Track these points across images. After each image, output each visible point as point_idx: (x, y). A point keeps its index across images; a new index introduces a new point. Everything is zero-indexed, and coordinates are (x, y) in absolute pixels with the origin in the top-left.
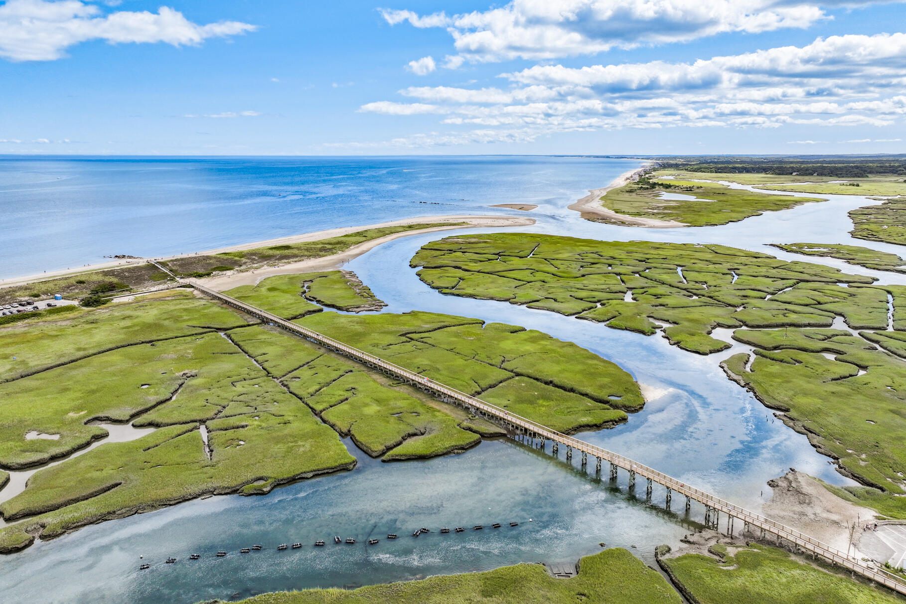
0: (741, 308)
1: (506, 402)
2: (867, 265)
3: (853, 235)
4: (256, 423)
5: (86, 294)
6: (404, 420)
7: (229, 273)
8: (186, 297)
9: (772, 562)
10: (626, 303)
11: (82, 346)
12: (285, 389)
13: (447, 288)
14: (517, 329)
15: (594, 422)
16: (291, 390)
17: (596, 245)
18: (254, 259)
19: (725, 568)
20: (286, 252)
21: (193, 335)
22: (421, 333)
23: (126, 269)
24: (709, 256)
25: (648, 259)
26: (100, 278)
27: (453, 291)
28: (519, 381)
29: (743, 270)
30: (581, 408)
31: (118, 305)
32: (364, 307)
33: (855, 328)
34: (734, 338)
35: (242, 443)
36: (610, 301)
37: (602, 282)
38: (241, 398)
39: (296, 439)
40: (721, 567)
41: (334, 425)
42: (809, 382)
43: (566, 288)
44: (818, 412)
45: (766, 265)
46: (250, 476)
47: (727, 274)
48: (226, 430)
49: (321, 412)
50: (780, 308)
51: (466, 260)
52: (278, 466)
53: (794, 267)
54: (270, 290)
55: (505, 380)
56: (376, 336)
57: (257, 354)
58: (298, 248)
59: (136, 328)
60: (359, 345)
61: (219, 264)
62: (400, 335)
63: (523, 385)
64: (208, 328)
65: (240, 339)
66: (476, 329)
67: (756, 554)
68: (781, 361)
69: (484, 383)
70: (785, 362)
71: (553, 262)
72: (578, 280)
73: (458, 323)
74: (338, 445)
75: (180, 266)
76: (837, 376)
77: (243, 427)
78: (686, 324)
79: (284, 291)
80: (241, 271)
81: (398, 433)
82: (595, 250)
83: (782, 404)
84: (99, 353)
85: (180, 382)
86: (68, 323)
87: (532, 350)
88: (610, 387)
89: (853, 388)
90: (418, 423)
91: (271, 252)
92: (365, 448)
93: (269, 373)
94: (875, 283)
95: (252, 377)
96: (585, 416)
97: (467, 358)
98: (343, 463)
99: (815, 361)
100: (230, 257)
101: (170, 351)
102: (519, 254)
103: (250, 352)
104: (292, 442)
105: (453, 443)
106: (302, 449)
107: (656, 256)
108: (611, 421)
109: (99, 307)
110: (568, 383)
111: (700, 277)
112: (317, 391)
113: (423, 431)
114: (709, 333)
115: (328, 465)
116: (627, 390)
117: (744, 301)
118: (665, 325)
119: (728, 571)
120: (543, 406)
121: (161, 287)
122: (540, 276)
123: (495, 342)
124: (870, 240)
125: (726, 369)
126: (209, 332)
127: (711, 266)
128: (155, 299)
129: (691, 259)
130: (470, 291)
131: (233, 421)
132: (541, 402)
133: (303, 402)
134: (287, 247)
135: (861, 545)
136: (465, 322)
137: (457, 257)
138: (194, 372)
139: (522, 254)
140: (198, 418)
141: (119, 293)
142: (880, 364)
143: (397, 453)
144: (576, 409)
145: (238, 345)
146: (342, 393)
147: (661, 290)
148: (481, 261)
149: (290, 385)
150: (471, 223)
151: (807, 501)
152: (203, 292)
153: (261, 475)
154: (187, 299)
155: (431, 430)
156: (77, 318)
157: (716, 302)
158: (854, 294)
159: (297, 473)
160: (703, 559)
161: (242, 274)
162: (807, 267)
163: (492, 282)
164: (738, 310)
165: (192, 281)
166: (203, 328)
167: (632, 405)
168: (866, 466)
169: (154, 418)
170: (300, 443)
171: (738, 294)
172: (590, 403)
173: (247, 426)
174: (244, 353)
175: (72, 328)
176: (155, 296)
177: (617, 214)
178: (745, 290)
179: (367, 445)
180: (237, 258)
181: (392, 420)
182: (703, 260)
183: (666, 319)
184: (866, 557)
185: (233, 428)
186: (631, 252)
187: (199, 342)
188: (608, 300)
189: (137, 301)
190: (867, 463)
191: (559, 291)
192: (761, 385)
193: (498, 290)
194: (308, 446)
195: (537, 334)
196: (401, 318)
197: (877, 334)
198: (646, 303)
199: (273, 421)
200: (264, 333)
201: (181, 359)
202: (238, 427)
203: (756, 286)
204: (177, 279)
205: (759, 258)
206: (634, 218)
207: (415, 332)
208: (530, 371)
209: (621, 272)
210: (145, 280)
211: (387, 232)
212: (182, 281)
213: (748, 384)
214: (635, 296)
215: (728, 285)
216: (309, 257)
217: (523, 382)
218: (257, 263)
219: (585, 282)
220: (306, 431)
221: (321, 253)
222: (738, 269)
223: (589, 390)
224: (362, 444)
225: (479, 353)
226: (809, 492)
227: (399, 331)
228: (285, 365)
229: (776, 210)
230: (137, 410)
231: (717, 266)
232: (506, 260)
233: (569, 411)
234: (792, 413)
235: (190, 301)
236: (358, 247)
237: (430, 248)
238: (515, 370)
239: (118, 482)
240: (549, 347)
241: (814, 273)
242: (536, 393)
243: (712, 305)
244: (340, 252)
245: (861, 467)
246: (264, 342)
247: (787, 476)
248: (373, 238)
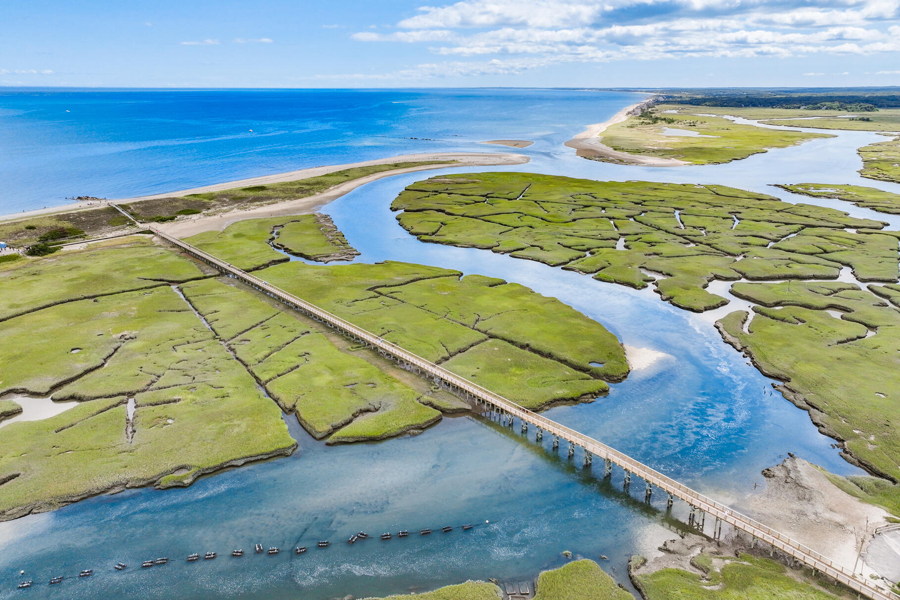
0: (741, 257)
1: (474, 371)
2: (877, 208)
3: (862, 174)
4: (190, 397)
5: (34, 242)
6: (358, 392)
7: (195, 217)
8: (144, 244)
9: (764, 580)
10: (619, 251)
11: (16, 302)
12: (231, 353)
13: (427, 234)
14: (496, 282)
15: (571, 395)
16: (238, 355)
17: (592, 186)
18: (225, 201)
19: (708, 588)
20: (260, 193)
21: (142, 289)
22: (391, 286)
23: (83, 212)
24: (709, 198)
25: (645, 201)
26: (54, 223)
27: (434, 238)
28: (491, 345)
29: (745, 214)
30: (558, 378)
31: (67, 254)
32: (334, 256)
33: (864, 281)
34: (732, 292)
35: (170, 421)
36: (600, 249)
37: (594, 227)
38: (180, 365)
39: (232, 417)
40: (705, 587)
41: (279, 399)
42: (813, 346)
43: (554, 235)
44: (820, 383)
45: (770, 208)
46: (171, 464)
47: (727, 218)
48: (156, 404)
49: (267, 382)
50: (783, 257)
51: (451, 202)
52: (206, 451)
53: (799, 210)
54: (236, 236)
55: (477, 343)
56: (342, 290)
57: (207, 312)
58: (274, 189)
59: (82, 281)
60: (322, 301)
61: (185, 207)
62: (369, 290)
63: (496, 349)
64: (161, 280)
65: (193, 294)
66: (452, 282)
67: (745, 569)
68: (783, 320)
69: (453, 348)
70: (787, 321)
71: (543, 204)
72: (568, 226)
73: (433, 275)
74: (278, 424)
75: (143, 209)
76: (844, 338)
77: (175, 401)
78: (680, 275)
79: (250, 238)
80: (208, 215)
81: (349, 408)
82: (589, 191)
83: (783, 373)
84: (34, 310)
85: (116, 345)
86: (7, 274)
87: (510, 307)
88: (592, 352)
89: (862, 353)
90: (372, 397)
91: (244, 194)
92: (309, 428)
93: (217, 335)
94: (886, 229)
95: (197, 339)
96: (561, 388)
97: (437, 317)
98: (281, 447)
99: (820, 320)
100: (198, 199)
101: (112, 308)
102: (508, 196)
103: (200, 309)
104: (227, 421)
105: (410, 422)
106: (236, 430)
107: (653, 198)
108: (590, 393)
109: (45, 256)
110: (546, 347)
111: (699, 222)
112: (266, 356)
113: (377, 406)
114: (705, 286)
115: (263, 451)
116: (610, 355)
117: (745, 249)
118: (658, 277)
119: (712, 591)
120: (515, 375)
121: (119, 233)
122: (528, 220)
123: (471, 298)
124: (880, 180)
125: (721, 329)
126: (161, 285)
127: (712, 209)
128: (110, 247)
129: (690, 201)
130: (450, 238)
131: (165, 395)
132: (513, 370)
133: (248, 370)
134: (262, 188)
135: (869, 557)
136: (441, 274)
137: (441, 199)
138: (134, 333)
139: (511, 196)
140: (127, 390)
141: (71, 240)
142: (891, 324)
143: (344, 435)
144: (552, 379)
145: (189, 301)
146: (293, 359)
147: (656, 236)
148: (467, 204)
149: (237, 350)
150: (461, 161)
151: (807, 497)
152: (163, 238)
153: (184, 464)
154: (144, 247)
155: (387, 405)
156: (20, 268)
157: (714, 250)
158: (863, 241)
159: (226, 460)
160: (683, 575)
161: (208, 218)
162: (813, 210)
163: (476, 228)
164: (738, 259)
165: (154, 226)
166: (155, 280)
167: (615, 374)
168: (875, 451)
169: (77, 391)
170: (236, 422)
171: (738, 241)
172: (568, 372)
173: (179, 400)
174: (194, 311)
175: (11, 281)
176: (109, 244)
177: (615, 151)
178: (746, 236)
179: (312, 424)
180: (206, 200)
181: (345, 392)
182: (703, 203)
183: (659, 270)
184: (875, 574)
185: (165, 403)
186: (628, 194)
187: (147, 297)
188: (599, 248)
189: (89, 249)
190: (876, 446)
191: (546, 238)
192: (759, 349)
193: (481, 236)
194: (244, 425)
195: (518, 288)
196: (372, 269)
197: (888, 287)
198: (639, 251)
199: (211, 393)
200: (219, 286)
201: (123, 318)
202: (169, 402)
203: (758, 232)
204: (138, 224)
205: (762, 200)
206: (633, 156)
207: (385, 286)
208: (506, 333)
209: (615, 216)
210: (103, 225)
211: (371, 171)
212: (141, 225)
213: (745, 348)
214: (628, 243)
215: (728, 231)
216: (284, 199)
217: (496, 345)
218: (226, 206)
219: (575, 227)
220: (245, 406)
221: (297, 195)
222: (740, 213)
223: (568, 356)
224: (306, 423)
225: (452, 310)
226: (810, 484)
227: (367, 285)
228: (236, 325)
229: (783, 147)
230: (60, 380)
231: (718, 209)
232: (494, 202)
233: (544, 381)
234: (793, 384)
235: (147, 249)
236: (338, 188)
237: (415, 188)
238: (489, 331)
239: (16, 472)
240: (530, 303)
241: (820, 217)
242: (509, 360)
243: (710, 254)
244: (317, 193)
245: (869, 452)
246: (218, 297)
247: (785, 464)
248: (355, 178)
